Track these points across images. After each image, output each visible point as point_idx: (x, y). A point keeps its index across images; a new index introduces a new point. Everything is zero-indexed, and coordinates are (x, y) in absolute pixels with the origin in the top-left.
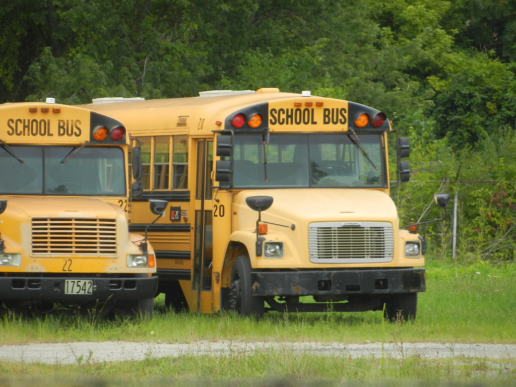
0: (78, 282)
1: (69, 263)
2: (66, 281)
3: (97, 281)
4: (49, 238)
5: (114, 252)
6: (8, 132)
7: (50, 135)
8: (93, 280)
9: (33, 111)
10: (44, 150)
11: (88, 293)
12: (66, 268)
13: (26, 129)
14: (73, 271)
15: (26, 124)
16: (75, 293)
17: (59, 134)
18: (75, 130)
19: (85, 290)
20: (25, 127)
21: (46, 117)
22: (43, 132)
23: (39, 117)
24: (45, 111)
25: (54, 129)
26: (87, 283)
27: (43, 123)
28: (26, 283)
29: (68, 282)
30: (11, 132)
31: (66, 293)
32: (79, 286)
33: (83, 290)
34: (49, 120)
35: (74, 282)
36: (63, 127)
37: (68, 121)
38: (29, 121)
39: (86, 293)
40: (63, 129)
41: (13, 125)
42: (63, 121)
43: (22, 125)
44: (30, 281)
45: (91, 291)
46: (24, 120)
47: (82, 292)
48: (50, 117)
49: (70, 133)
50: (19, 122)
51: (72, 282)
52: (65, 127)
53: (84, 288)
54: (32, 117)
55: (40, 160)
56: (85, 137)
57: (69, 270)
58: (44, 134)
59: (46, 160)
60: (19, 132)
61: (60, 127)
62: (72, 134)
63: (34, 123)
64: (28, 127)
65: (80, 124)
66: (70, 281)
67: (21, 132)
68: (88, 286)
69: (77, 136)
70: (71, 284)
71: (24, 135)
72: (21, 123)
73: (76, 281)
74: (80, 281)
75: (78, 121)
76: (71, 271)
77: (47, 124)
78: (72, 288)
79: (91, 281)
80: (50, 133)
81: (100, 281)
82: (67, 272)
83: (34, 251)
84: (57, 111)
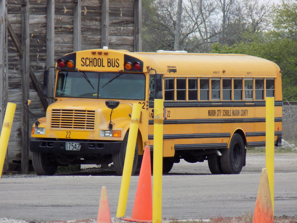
0: (72, 143)
1: (69, 133)
2: (66, 143)
3: (81, 143)
4: (61, 120)
5: (93, 128)
6: (82, 65)
7: (103, 66)
8: (80, 143)
9: (94, 53)
10: (100, 75)
11: (78, 150)
12: (68, 136)
13: (91, 63)
14: (71, 138)
15: (91, 60)
16: (71, 149)
17: (108, 66)
18: (116, 64)
19: (76, 148)
20: (90, 62)
21: (101, 57)
22: (99, 65)
23: (97, 56)
24: (100, 53)
25: (105, 63)
26: (77, 145)
27: (99, 60)
28: (47, 144)
29: (67, 144)
30: (83, 65)
31: (66, 149)
32: (73, 146)
33: (75, 148)
34: (102, 59)
35: (70, 144)
36: (110, 62)
37: (112, 59)
38: (92, 59)
39: (77, 150)
40: (110, 63)
41: (84, 61)
42: (110, 59)
43: (89, 60)
44: (49, 143)
45: (79, 148)
46: (90, 58)
47: (75, 149)
48: (103, 57)
49: (113, 65)
50: (87, 59)
51: (69, 143)
52: (111, 62)
53: (75, 147)
54: (93, 57)
55: (98, 80)
56: (121, 68)
57: (69, 138)
58: (100, 66)
59: (100, 80)
60: (87, 65)
61: (108, 62)
62: (114, 66)
63: (95, 60)
64: (92, 62)
65: (119, 60)
66: (68, 143)
67: (88, 65)
68: (77, 146)
69: (117, 67)
70: (68, 145)
71: (90, 66)
72: (88, 60)
73: (71, 143)
74: (73, 143)
75: (118, 59)
76: (70, 138)
77: (102, 61)
78: (69, 147)
79: (79, 143)
80: (103, 65)
81: (83, 143)
82: (68, 138)
83: (52, 127)
84: (106, 54)
